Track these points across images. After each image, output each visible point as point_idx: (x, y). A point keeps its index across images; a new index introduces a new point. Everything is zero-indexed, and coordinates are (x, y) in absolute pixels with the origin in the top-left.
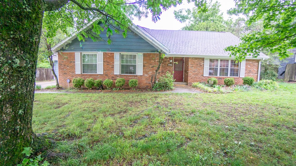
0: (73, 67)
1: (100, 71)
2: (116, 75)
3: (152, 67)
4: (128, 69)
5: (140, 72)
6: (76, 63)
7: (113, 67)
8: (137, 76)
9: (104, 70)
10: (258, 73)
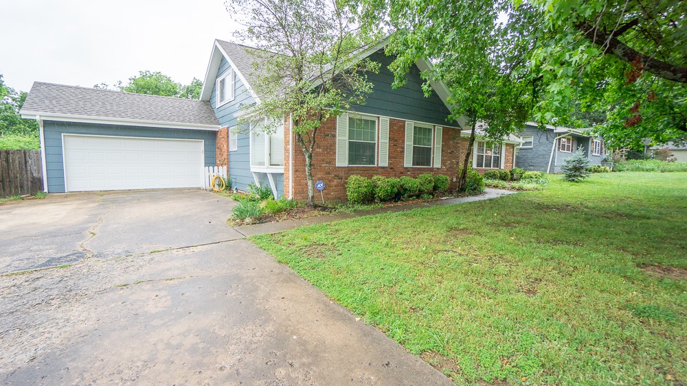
0: (331, 149)
1: (383, 160)
2: (407, 168)
3: (450, 153)
4: (422, 156)
5: (437, 162)
6: (337, 138)
7: (403, 152)
8: (432, 170)
9: (390, 158)
10: (512, 163)
